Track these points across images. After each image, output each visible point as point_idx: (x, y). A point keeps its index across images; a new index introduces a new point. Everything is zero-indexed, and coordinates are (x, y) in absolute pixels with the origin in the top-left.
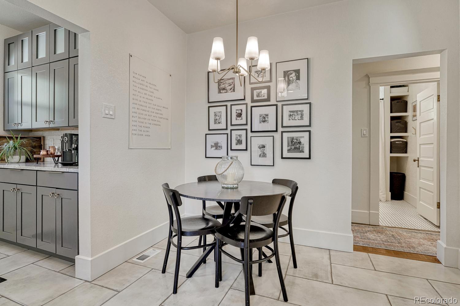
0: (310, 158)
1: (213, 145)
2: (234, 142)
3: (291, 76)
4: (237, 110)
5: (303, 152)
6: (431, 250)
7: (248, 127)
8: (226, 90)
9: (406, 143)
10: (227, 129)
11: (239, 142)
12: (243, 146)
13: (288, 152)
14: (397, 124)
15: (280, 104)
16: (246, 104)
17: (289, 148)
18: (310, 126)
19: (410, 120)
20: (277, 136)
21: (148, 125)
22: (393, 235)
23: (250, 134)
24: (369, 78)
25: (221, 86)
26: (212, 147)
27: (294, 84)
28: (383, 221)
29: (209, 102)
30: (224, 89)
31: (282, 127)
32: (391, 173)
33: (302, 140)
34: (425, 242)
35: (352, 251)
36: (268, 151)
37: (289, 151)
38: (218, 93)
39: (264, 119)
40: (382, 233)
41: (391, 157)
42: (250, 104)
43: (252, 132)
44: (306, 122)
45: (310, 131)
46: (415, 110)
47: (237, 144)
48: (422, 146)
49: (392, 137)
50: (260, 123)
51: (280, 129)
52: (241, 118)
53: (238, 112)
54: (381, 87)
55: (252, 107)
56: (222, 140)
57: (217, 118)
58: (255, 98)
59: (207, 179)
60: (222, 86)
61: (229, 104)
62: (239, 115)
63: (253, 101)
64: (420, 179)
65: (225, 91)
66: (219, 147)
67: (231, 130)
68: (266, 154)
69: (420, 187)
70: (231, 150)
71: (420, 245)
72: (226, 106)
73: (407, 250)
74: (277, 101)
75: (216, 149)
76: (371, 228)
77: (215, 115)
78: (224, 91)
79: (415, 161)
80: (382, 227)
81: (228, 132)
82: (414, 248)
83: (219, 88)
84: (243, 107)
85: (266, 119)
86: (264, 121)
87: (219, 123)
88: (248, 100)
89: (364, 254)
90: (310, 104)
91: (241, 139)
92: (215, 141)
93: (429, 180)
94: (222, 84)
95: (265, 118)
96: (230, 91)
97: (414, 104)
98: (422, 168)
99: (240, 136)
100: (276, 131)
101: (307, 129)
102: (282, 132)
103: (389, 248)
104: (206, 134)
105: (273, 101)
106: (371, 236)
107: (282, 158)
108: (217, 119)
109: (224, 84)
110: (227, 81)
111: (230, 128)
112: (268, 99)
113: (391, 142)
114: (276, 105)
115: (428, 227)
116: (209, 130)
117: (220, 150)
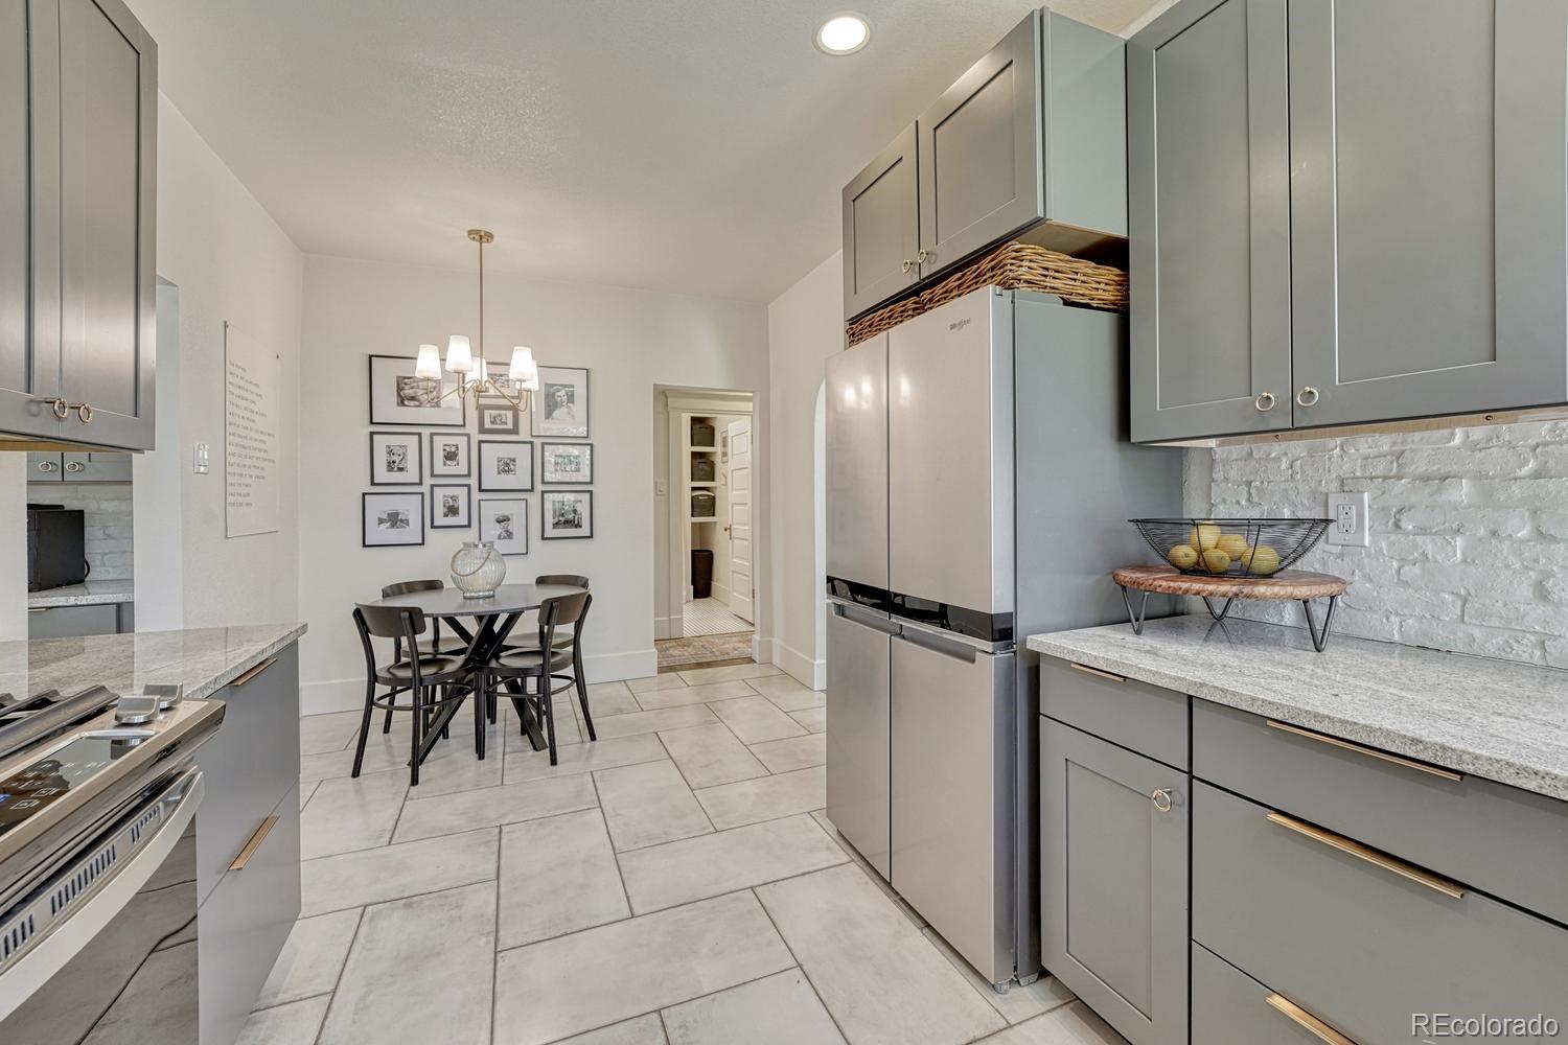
0: (591, 537)
1: (385, 517)
2: (439, 510)
3: (559, 394)
4: (445, 445)
5: (580, 526)
6: (746, 650)
7: (474, 481)
8: (418, 401)
9: (714, 498)
10: (421, 483)
11: (452, 510)
12: (462, 519)
13: (554, 528)
14: (700, 466)
15: (538, 442)
16: (468, 435)
17: (556, 520)
18: (591, 483)
19: (718, 459)
20: (534, 499)
21: (248, 481)
22: (703, 646)
23: (476, 496)
24: (666, 397)
25: (406, 392)
26: (381, 521)
27: (564, 409)
28: (688, 631)
29: (372, 423)
30: (413, 398)
31: (543, 482)
32: (693, 551)
33: (579, 507)
34: (741, 645)
35: (656, 674)
36: (516, 526)
37: (556, 525)
38: (398, 405)
39: (506, 467)
40: (688, 646)
41: (693, 524)
42: (476, 437)
43: (480, 490)
44: (584, 476)
45: (591, 492)
46: (725, 444)
47: (446, 516)
48: (736, 507)
49: (694, 489)
50: (499, 473)
51: (539, 487)
52: (455, 463)
53: (448, 449)
54: (683, 415)
55: (480, 442)
56: (409, 507)
57: (395, 458)
58: (488, 425)
59: (405, 590)
60: (408, 392)
61: (426, 432)
62: (451, 456)
63: (482, 430)
64: (733, 558)
65: (417, 403)
66: (401, 521)
67: (432, 486)
68: (511, 533)
69: (733, 572)
70: (433, 527)
71: (735, 649)
72: (420, 435)
73: (720, 658)
74: (532, 436)
75: (394, 525)
76: (673, 643)
77: (390, 452)
78: (412, 403)
79: (726, 530)
80: (688, 639)
81: (425, 489)
82: (728, 654)
83: (399, 394)
84: (462, 442)
85: (512, 466)
86: (508, 471)
87: (401, 469)
88: (472, 427)
89: (673, 674)
90: (591, 445)
91: (456, 505)
92: (391, 508)
93: (742, 559)
94: (407, 387)
95: (508, 465)
96: (428, 405)
97: (724, 435)
98: (736, 541)
99: (454, 498)
100: (532, 490)
101: (587, 489)
102: (543, 492)
103: (700, 661)
104: (364, 494)
105: (524, 435)
106: (676, 652)
107: (543, 538)
108: (394, 462)
109: (412, 388)
110: (420, 384)
111: (428, 481)
112: (515, 431)
113: (692, 497)
114: (532, 443)
115: (744, 627)
116: (373, 484)
117: (402, 527)
